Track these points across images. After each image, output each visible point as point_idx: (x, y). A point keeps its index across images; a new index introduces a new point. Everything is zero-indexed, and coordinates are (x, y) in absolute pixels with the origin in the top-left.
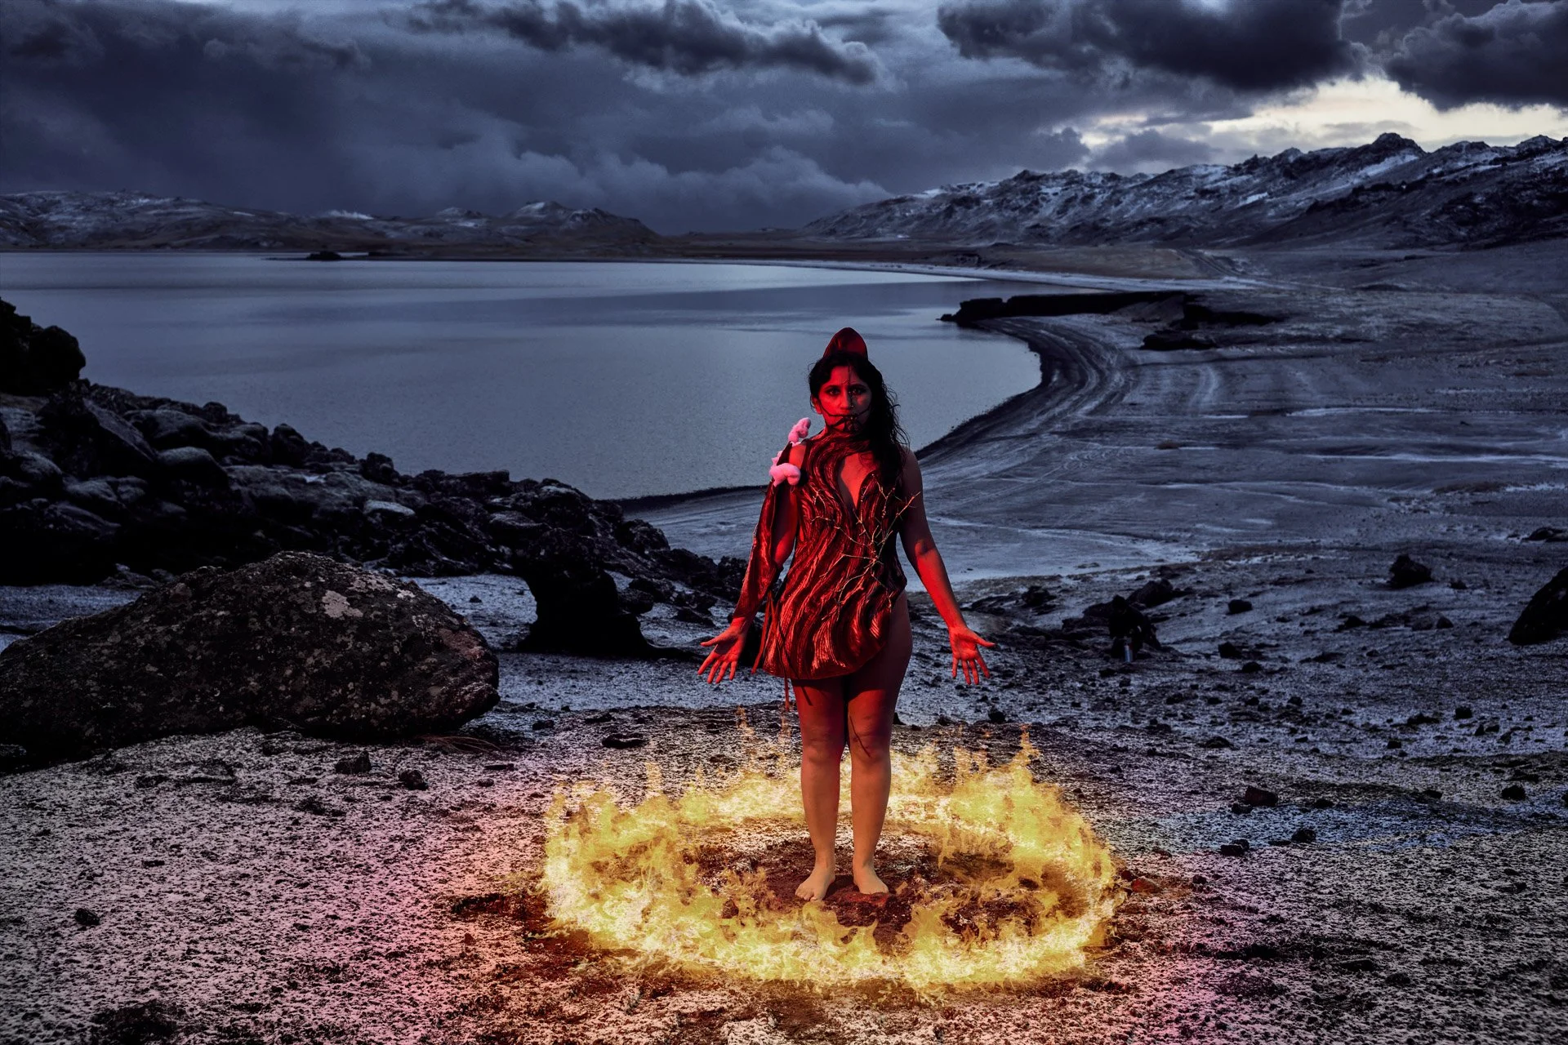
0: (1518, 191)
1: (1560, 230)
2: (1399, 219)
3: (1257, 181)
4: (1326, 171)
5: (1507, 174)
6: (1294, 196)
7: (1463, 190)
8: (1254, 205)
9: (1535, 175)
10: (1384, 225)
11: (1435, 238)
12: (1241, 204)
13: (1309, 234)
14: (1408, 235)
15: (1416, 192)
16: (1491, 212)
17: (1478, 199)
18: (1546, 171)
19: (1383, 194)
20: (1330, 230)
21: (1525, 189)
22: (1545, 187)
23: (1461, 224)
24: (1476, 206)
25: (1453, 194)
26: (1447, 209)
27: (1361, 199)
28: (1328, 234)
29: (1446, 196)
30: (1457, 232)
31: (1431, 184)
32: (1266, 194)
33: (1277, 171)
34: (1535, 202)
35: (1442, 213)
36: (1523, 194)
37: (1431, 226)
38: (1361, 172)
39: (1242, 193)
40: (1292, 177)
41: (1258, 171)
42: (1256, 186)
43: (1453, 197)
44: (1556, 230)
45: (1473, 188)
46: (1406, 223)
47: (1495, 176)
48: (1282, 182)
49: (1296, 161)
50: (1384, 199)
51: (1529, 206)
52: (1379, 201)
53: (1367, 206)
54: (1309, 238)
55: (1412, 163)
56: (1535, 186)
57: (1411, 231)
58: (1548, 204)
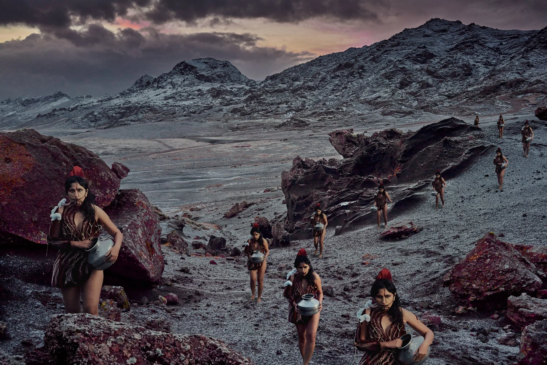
0: (108, 111)
1: (126, 123)
2: (71, 120)
3: (11, 107)
4: (37, 104)
5: (103, 106)
6: (27, 112)
7: (91, 111)
8: (12, 115)
9: (112, 106)
10: (66, 122)
11: (84, 126)
12: (6, 115)
13: (39, 125)
14: (75, 125)
15: (75, 111)
16: (101, 118)
17: (96, 114)
18: (115, 105)
19: (63, 111)
20: (47, 124)
21: (110, 110)
22: (116, 110)
23: (92, 121)
24: (95, 116)
25: (87, 112)
26: (86, 116)
27: (56, 113)
28: (46, 125)
29: (85, 112)
30: (91, 124)
31: (79, 108)
32: (15, 112)
33: (19, 104)
34: (114, 115)
35: (85, 118)
36: (110, 112)
37: (82, 122)
38: (50, 104)
39: (6, 111)
40: (25, 106)
41: (11, 103)
42: (11, 109)
43: (88, 113)
44: (125, 123)
45: (93, 110)
46: (73, 121)
47: (100, 106)
48: (21, 108)
49: (25, 100)
50: (63, 113)
51: (112, 116)
52: (63, 114)
53: (58, 116)
54: (39, 126)
55: (68, 102)
56: (113, 110)
57: (76, 124)
58: (118, 115)
